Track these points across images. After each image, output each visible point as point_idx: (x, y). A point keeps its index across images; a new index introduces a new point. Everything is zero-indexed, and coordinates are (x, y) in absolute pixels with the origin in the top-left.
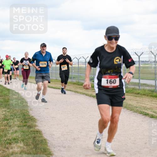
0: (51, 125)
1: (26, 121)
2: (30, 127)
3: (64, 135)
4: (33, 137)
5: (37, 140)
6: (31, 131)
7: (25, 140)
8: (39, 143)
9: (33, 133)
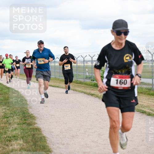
0: (50, 122)
1: (26, 118)
2: (29, 124)
3: (63, 132)
4: (32, 135)
5: (37, 137)
6: (31, 129)
7: (24, 138)
8: (39, 140)
9: (33, 130)
